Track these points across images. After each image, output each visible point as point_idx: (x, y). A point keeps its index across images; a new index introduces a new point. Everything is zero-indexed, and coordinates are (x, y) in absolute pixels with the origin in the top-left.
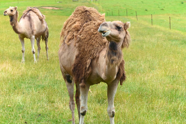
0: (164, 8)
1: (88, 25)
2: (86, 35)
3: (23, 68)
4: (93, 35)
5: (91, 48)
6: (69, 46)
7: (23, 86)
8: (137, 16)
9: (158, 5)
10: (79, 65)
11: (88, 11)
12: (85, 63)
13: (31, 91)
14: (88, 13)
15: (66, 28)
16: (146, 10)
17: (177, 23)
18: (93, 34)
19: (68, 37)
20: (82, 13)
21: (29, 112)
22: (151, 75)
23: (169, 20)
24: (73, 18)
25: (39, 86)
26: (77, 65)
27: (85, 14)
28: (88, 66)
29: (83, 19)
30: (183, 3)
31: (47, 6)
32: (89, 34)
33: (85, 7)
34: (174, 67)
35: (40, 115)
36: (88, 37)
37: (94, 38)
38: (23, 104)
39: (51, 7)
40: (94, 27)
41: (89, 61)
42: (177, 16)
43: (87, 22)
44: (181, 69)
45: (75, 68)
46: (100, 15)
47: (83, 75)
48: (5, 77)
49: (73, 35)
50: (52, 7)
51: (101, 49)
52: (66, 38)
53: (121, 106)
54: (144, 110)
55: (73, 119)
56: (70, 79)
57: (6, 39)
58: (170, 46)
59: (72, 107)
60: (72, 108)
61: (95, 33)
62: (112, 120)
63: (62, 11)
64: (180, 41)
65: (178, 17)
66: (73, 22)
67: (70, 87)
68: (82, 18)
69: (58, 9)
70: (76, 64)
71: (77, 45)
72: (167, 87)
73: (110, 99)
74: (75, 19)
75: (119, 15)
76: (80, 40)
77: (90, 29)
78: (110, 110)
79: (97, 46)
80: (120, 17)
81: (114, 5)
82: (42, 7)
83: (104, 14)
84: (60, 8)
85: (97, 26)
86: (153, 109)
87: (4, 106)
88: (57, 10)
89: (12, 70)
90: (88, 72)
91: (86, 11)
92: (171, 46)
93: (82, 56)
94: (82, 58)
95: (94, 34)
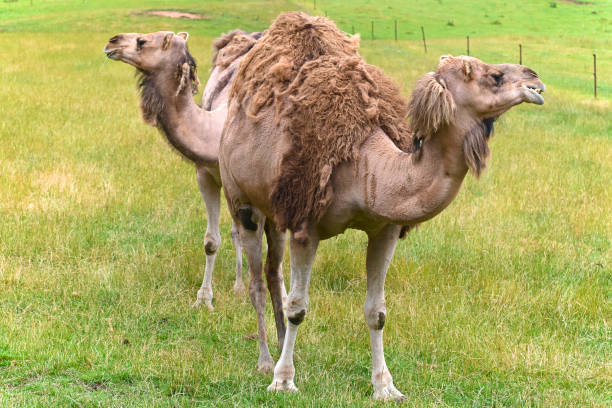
0: (502, 20)
1: (317, 66)
2: (315, 96)
3: (109, 186)
4: (338, 97)
5: (333, 133)
6: (257, 124)
7: (113, 236)
8: (424, 39)
9: (484, 9)
10: (295, 180)
11: (314, 27)
12: (315, 174)
13: (135, 253)
14: (313, 31)
15: (248, 74)
16: (450, 24)
17: (540, 63)
18: (336, 94)
19: (255, 100)
20: (296, 31)
21: (134, 313)
22: (475, 210)
23: (518, 54)
24: (268, 45)
25: (157, 238)
26: (288, 179)
27: (304, 36)
28: (323, 184)
29: (299, 50)
30: (554, 6)
31: (166, 8)
32: (324, 93)
33: (304, 16)
34: (538, 189)
35: (165, 320)
36: (325, 102)
37: (341, 106)
38: (117, 289)
39: (177, 10)
40: (336, 73)
41: (326, 170)
42: (539, 42)
43: (311, 57)
44: (560, 194)
45: (280, 189)
46: (347, 38)
47: (308, 210)
48: (61, 210)
49: (270, 93)
50: (181, 11)
51: (365, 134)
52: (250, 101)
53: (398, 299)
54: (462, 310)
55: (262, 334)
56: (253, 219)
57: (53, 103)
58: (522, 130)
59: (257, 299)
60: (257, 303)
61: (342, 89)
62: (376, 337)
63: (208, 25)
64: (551, 115)
65: (541, 46)
66: (269, 58)
67: (252, 242)
68: (296, 47)
69: (198, 17)
70: (285, 179)
71: (286, 122)
72: (521, 244)
73: (375, 278)
74: (277, 48)
75: (374, 38)
76: (295, 110)
77: (327, 80)
78: (373, 310)
79: (352, 127)
80: (375, 42)
81: (357, 9)
82: (151, 10)
83: (357, 36)
84: (203, 13)
85: (346, 69)
86: (485, 306)
87: (62, 295)
88: (194, 20)
89: (79, 190)
90: (323, 202)
91: (309, 26)
92: (525, 128)
93: (307, 154)
94: (304, 162)
95: (339, 94)
